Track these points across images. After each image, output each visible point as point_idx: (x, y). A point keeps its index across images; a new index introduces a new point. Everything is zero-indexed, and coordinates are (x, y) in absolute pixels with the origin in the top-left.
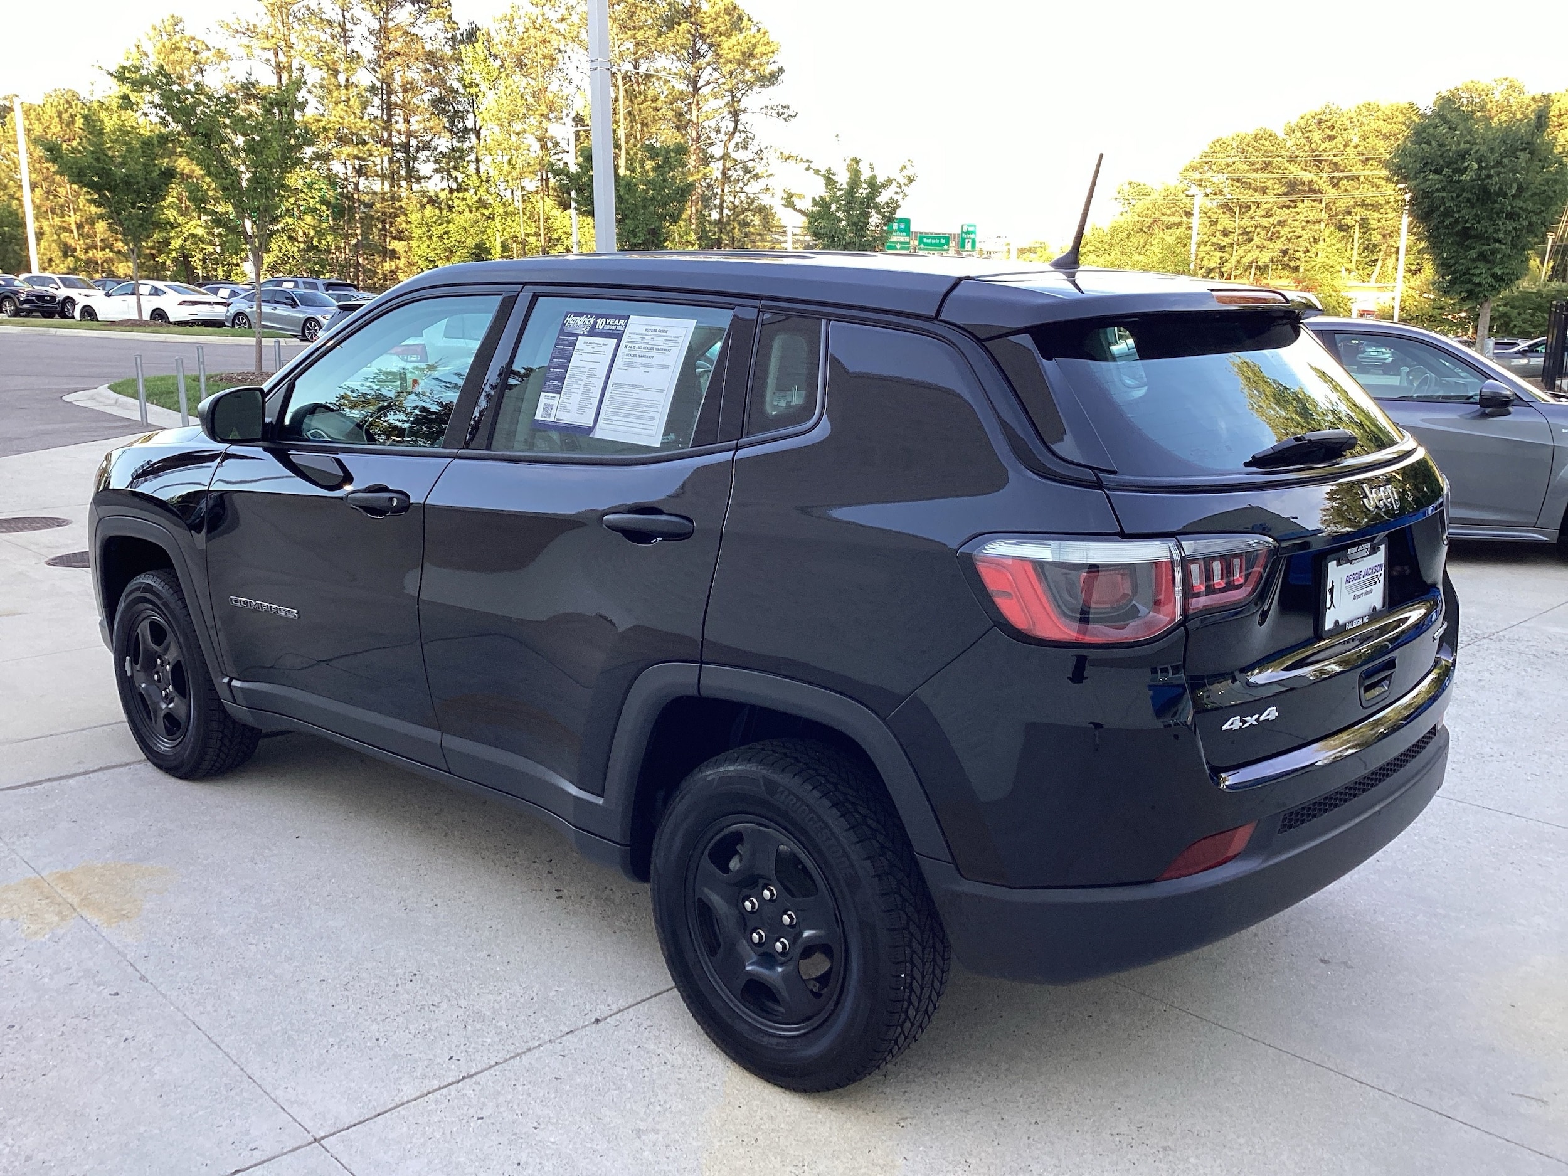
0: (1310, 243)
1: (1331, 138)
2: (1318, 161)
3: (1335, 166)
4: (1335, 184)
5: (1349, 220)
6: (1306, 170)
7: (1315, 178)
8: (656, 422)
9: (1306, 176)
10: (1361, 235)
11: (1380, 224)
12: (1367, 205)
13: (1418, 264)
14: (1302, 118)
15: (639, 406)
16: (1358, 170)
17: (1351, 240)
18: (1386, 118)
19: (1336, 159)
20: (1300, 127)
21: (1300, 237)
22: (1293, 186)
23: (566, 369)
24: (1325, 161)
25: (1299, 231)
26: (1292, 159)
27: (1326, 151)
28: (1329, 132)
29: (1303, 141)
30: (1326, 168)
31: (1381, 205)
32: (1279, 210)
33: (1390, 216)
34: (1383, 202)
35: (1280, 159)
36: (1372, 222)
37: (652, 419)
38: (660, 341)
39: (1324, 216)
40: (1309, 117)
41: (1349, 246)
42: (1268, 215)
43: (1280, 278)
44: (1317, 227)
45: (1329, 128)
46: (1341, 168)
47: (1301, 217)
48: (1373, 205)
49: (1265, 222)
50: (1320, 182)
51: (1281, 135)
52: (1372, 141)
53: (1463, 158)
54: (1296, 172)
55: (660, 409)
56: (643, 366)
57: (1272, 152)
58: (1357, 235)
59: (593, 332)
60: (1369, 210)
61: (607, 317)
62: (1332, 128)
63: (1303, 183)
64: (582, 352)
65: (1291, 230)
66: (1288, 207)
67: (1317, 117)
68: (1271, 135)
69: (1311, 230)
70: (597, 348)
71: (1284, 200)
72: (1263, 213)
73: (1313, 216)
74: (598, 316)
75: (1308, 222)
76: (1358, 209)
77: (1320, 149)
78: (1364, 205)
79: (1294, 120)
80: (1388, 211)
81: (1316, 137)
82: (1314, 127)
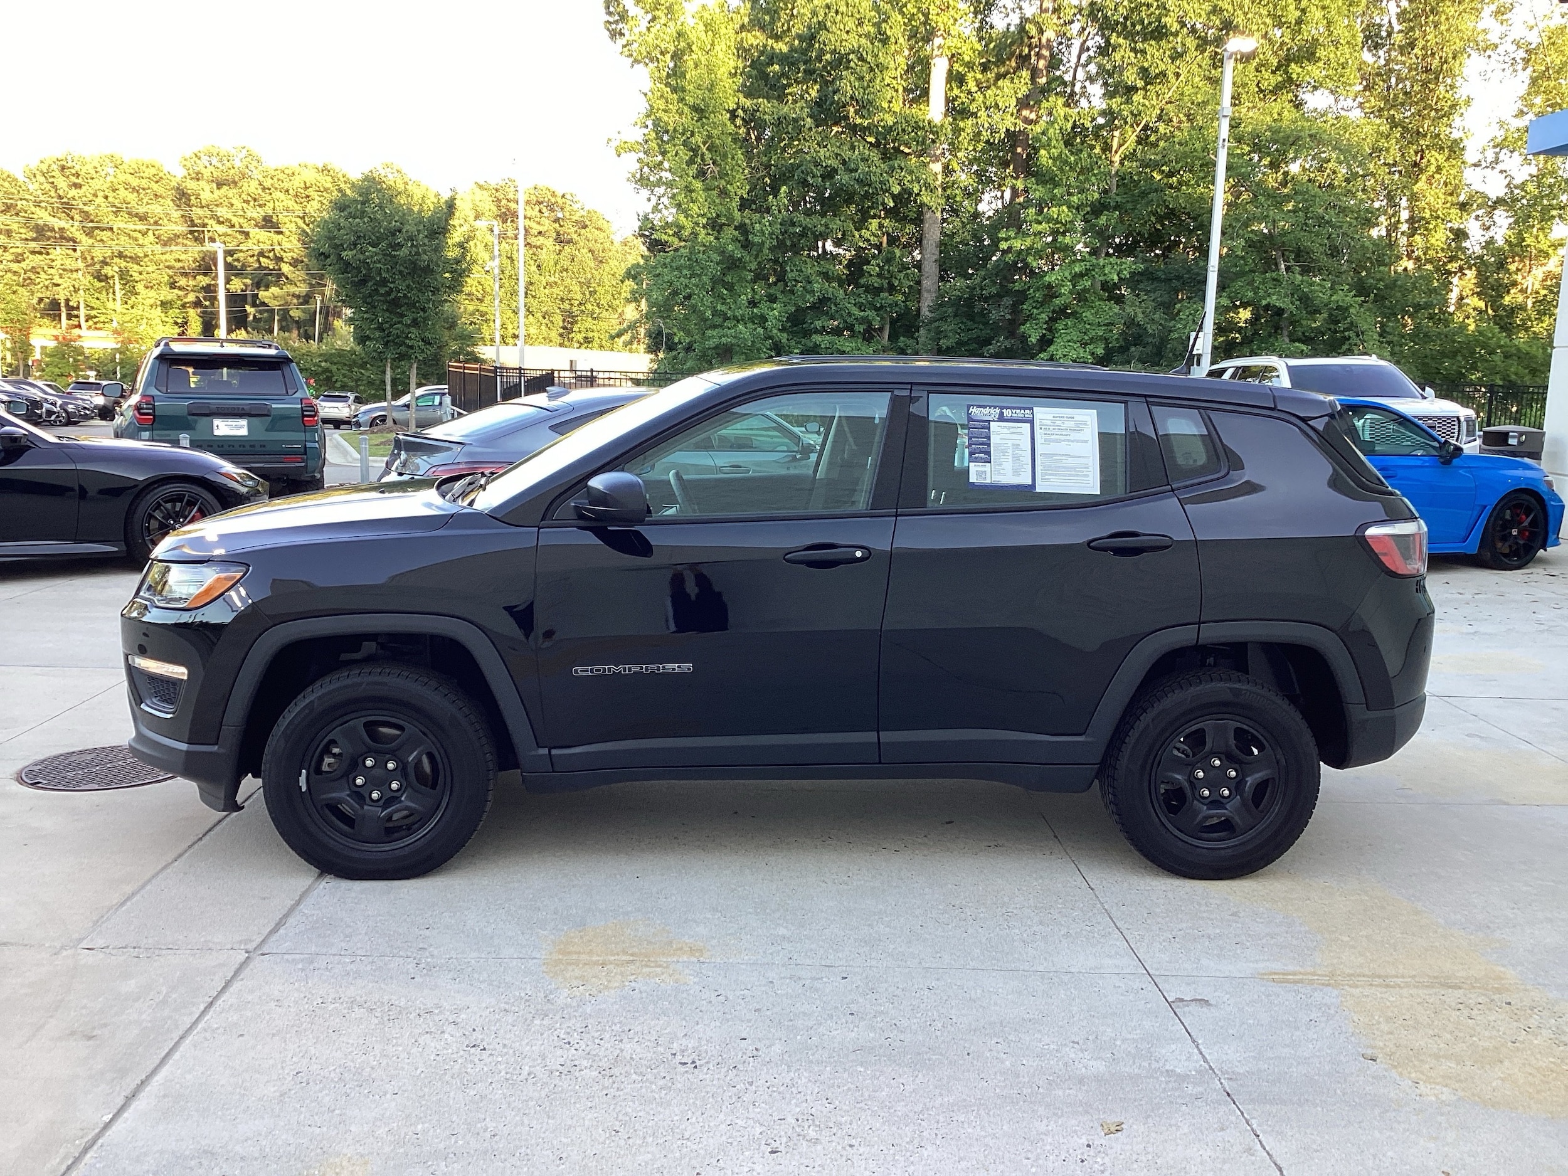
0: (70, 292)
1: (77, 186)
2: (67, 208)
3: (86, 216)
4: (89, 233)
5: (107, 271)
6: (54, 216)
7: (67, 226)
8: (1091, 478)
9: (57, 223)
10: (121, 286)
11: (142, 277)
12: (126, 256)
13: (184, 318)
14: (42, 162)
15: (1071, 468)
16: (110, 220)
17: (111, 290)
18: (133, 172)
19: (86, 208)
20: (41, 171)
21: (58, 285)
22: (41, 232)
23: (989, 445)
24: (76, 209)
25: (57, 280)
26: (37, 204)
27: (74, 199)
28: (74, 179)
29: (48, 186)
30: (77, 217)
31: (139, 257)
32: (31, 256)
33: (150, 269)
34: (142, 255)
35: (24, 202)
36: (134, 274)
37: (1087, 476)
38: (1070, 424)
39: (80, 264)
40: (51, 163)
41: (111, 295)
42: (19, 259)
43: (40, 326)
44: (75, 275)
45: (73, 175)
46: (92, 217)
47: (57, 264)
48: (131, 257)
49: (15, 267)
50: (73, 230)
51: (21, 179)
52: (123, 193)
53: (394, 235)
54: (43, 216)
55: (1091, 469)
56: (1064, 441)
57: (13, 194)
58: (118, 287)
59: (1001, 419)
60: (128, 262)
61: (1010, 408)
62: (77, 175)
63: (53, 230)
64: (999, 434)
65: (48, 277)
66: (40, 253)
67: (60, 163)
68: (8, 176)
69: (69, 278)
70: (1012, 430)
71: (33, 245)
72: (11, 257)
73: (69, 263)
74: (1002, 408)
75: (64, 270)
76: (116, 260)
77: (69, 196)
78: (121, 255)
79: (34, 165)
80: (149, 263)
81: (61, 183)
82: (57, 173)
